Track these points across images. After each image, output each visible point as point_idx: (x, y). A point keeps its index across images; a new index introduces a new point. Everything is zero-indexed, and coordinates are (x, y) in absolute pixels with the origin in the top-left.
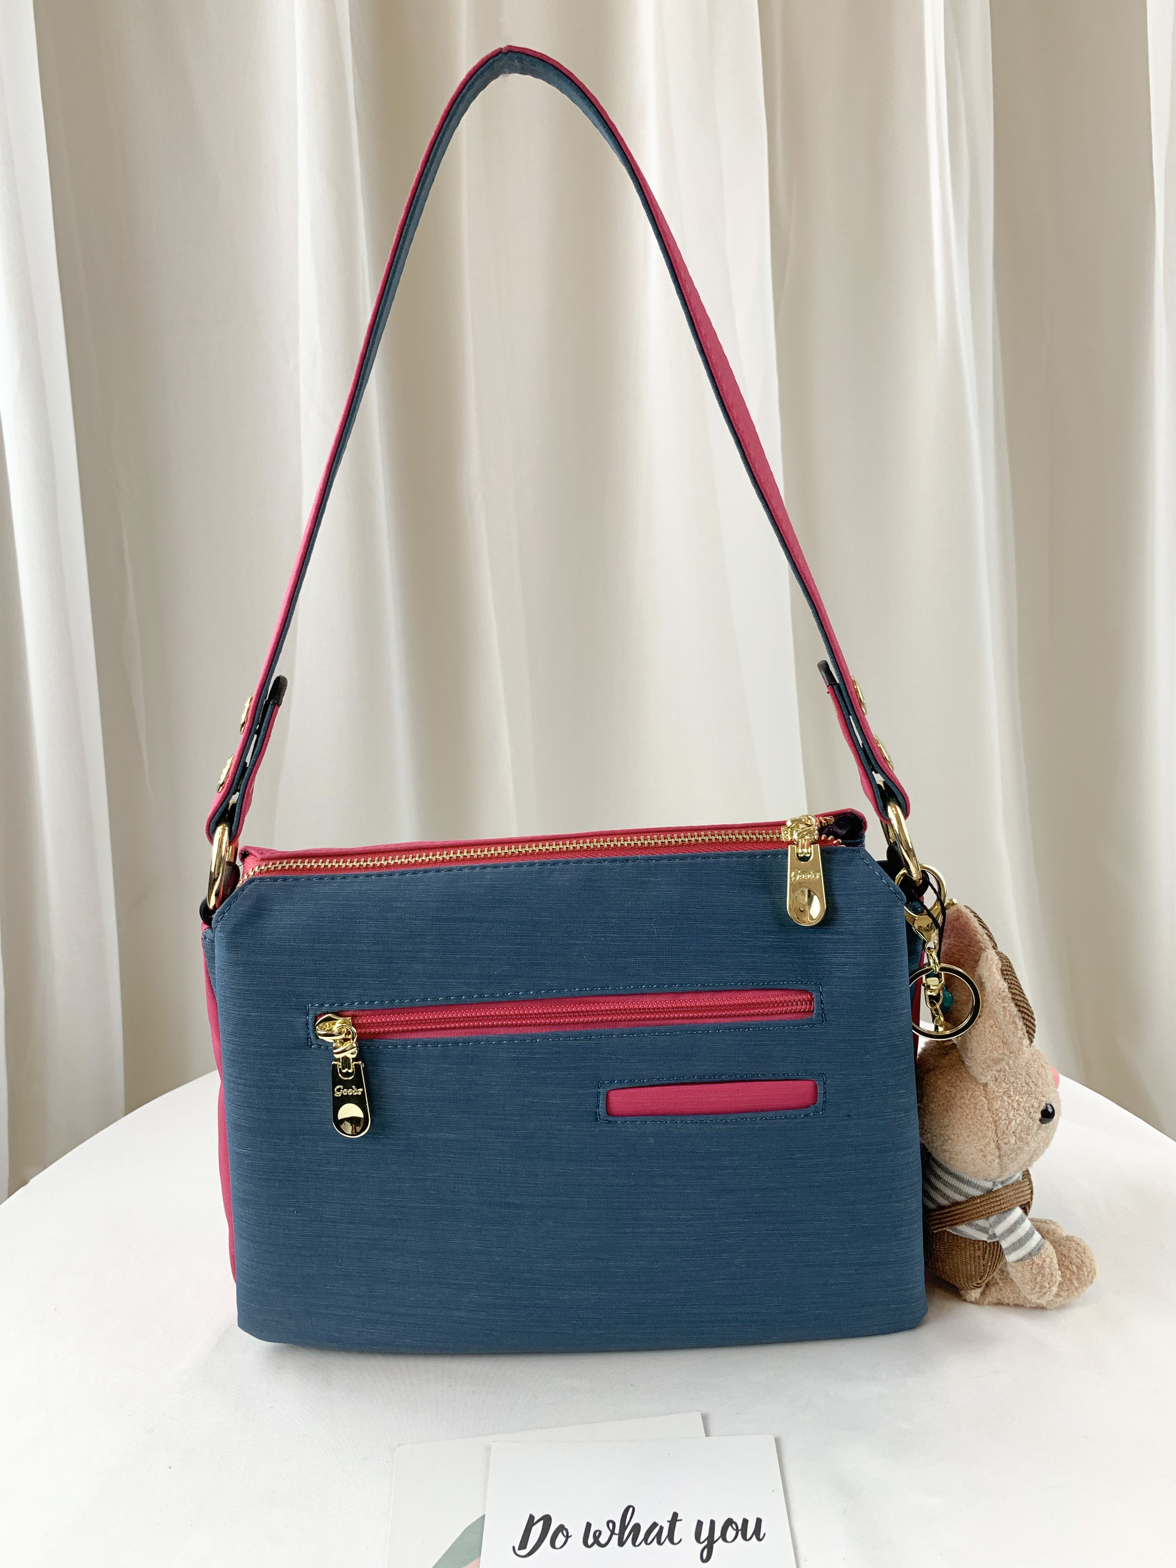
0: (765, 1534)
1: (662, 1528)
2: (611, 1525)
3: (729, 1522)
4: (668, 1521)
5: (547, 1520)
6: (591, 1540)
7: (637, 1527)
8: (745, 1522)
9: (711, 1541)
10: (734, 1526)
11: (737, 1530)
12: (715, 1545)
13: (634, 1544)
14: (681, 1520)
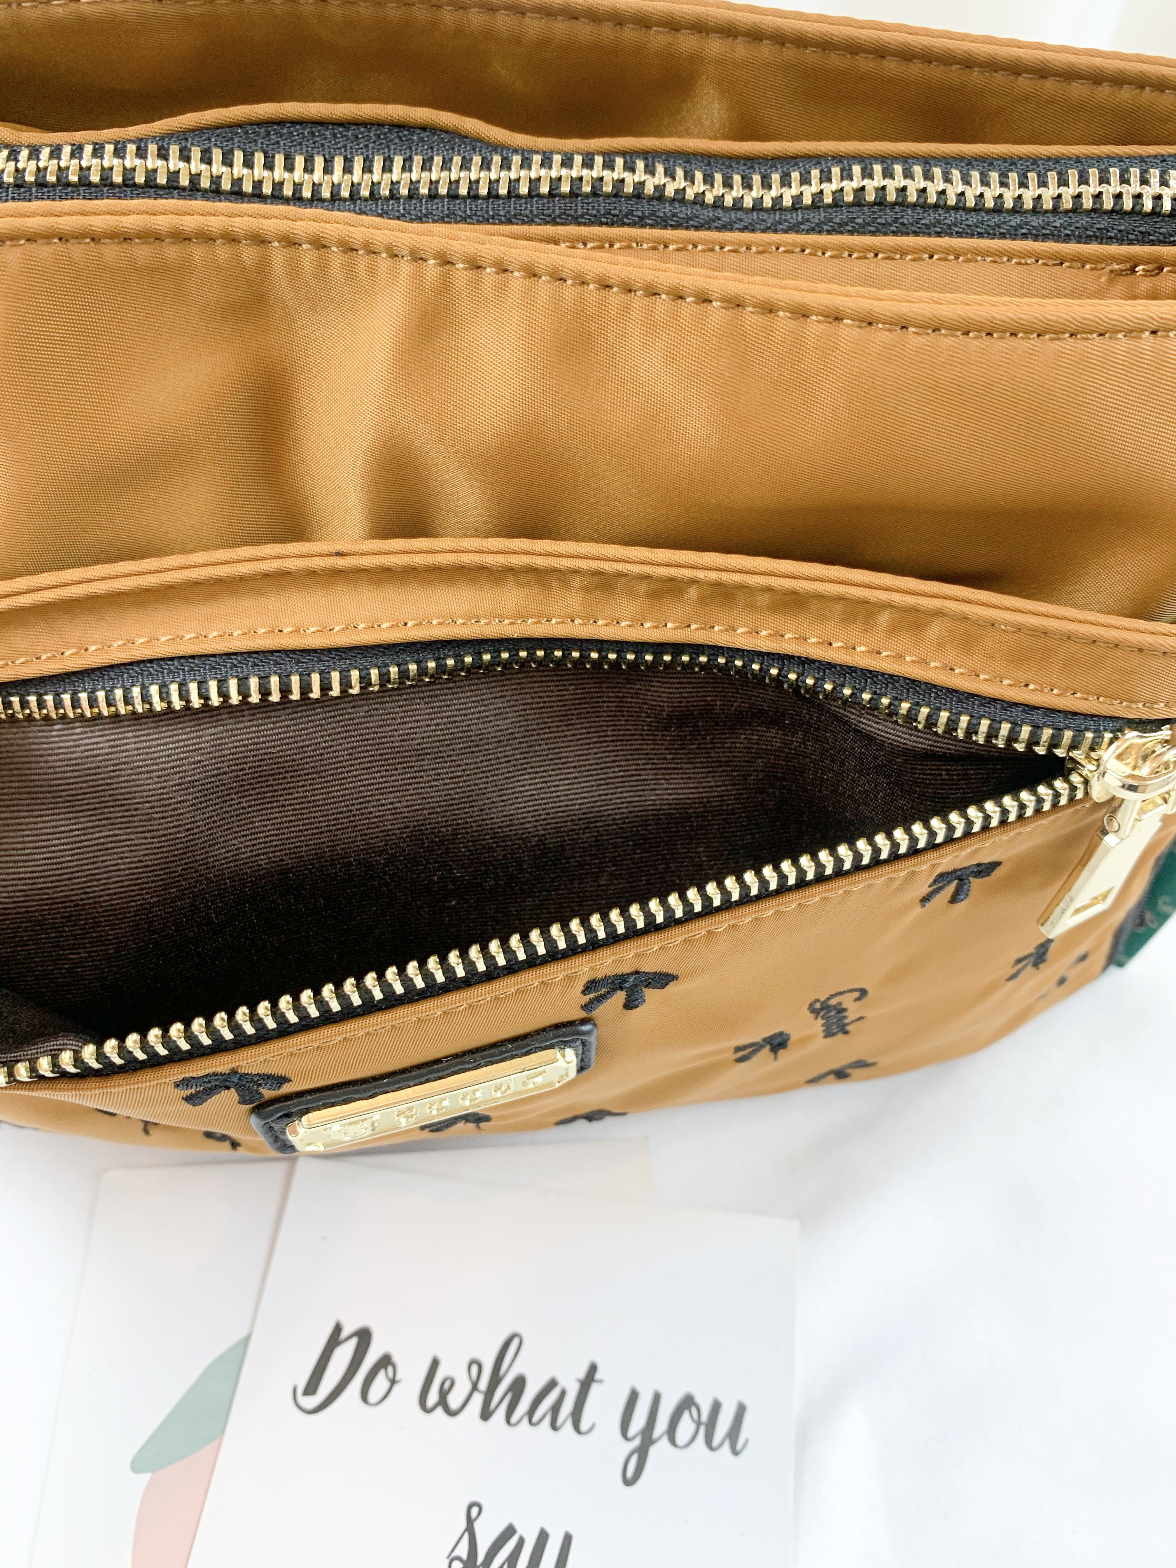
0: (746, 1442)
1: (563, 1394)
2: (475, 1369)
3: (687, 1403)
4: (578, 1380)
5: (364, 1337)
6: (433, 1397)
7: (519, 1385)
8: (716, 1407)
9: (647, 1438)
10: (694, 1411)
11: (699, 1424)
12: (653, 1451)
13: (508, 1421)
14: (601, 1381)
